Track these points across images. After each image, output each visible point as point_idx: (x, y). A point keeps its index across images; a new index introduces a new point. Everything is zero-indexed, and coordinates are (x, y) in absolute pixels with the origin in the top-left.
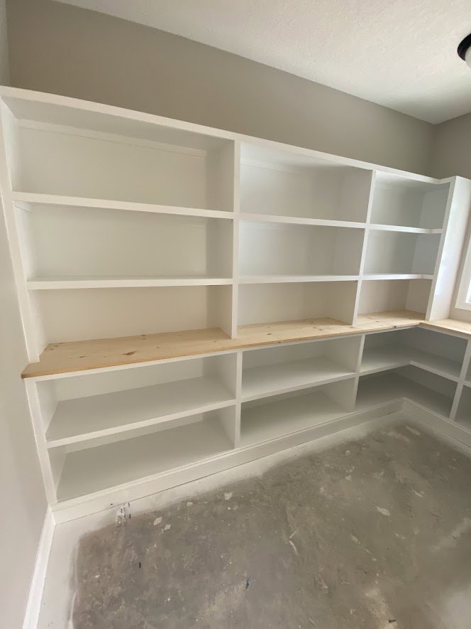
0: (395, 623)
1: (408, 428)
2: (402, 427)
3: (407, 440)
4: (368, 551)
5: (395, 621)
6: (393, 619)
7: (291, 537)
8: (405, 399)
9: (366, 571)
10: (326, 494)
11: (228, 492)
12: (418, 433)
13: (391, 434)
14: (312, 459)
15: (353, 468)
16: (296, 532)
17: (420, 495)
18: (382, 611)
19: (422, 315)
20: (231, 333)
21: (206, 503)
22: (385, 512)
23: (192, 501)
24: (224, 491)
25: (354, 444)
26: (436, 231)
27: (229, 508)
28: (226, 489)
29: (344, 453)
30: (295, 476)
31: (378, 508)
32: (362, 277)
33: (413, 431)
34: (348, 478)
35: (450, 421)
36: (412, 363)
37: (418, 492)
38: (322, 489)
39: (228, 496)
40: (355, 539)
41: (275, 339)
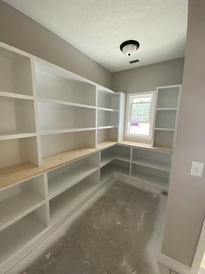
0: (135, 271)
1: (118, 183)
2: (116, 184)
3: (119, 188)
4: (117, 245)
5: (134, 270)
6: (133, 270)
7: (86, 259)
8: (115, 172)
9: (119, 254)
10: (96, 227)
11: (47, 254)
12: (121, 184)
13: (114, 188)
14: (87, 213)
15: (104, 209)
16: (87, 255)
17: (128, 209)
18: (130, 269)
19: (116, 140)
20: (38, 164)
21: (35, 267)
22: (119, 223)
23: (26, 271)
24: (45, 255)
25: (102, 198)
26: (117, 111)
27: (50, 263)
28: (46, 252)
29: (99, 203)
30: (81, 225)
31: (117, 222)
32: (97, 128)
33: (120, 184)
34: (103, 215)
35: (130, 176)
36: (116, 158)
37: (127, 208)
38: (94, 226)
39: (48, 256)
40: (112, 242)
41: (64, 162)
